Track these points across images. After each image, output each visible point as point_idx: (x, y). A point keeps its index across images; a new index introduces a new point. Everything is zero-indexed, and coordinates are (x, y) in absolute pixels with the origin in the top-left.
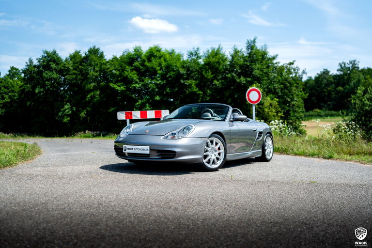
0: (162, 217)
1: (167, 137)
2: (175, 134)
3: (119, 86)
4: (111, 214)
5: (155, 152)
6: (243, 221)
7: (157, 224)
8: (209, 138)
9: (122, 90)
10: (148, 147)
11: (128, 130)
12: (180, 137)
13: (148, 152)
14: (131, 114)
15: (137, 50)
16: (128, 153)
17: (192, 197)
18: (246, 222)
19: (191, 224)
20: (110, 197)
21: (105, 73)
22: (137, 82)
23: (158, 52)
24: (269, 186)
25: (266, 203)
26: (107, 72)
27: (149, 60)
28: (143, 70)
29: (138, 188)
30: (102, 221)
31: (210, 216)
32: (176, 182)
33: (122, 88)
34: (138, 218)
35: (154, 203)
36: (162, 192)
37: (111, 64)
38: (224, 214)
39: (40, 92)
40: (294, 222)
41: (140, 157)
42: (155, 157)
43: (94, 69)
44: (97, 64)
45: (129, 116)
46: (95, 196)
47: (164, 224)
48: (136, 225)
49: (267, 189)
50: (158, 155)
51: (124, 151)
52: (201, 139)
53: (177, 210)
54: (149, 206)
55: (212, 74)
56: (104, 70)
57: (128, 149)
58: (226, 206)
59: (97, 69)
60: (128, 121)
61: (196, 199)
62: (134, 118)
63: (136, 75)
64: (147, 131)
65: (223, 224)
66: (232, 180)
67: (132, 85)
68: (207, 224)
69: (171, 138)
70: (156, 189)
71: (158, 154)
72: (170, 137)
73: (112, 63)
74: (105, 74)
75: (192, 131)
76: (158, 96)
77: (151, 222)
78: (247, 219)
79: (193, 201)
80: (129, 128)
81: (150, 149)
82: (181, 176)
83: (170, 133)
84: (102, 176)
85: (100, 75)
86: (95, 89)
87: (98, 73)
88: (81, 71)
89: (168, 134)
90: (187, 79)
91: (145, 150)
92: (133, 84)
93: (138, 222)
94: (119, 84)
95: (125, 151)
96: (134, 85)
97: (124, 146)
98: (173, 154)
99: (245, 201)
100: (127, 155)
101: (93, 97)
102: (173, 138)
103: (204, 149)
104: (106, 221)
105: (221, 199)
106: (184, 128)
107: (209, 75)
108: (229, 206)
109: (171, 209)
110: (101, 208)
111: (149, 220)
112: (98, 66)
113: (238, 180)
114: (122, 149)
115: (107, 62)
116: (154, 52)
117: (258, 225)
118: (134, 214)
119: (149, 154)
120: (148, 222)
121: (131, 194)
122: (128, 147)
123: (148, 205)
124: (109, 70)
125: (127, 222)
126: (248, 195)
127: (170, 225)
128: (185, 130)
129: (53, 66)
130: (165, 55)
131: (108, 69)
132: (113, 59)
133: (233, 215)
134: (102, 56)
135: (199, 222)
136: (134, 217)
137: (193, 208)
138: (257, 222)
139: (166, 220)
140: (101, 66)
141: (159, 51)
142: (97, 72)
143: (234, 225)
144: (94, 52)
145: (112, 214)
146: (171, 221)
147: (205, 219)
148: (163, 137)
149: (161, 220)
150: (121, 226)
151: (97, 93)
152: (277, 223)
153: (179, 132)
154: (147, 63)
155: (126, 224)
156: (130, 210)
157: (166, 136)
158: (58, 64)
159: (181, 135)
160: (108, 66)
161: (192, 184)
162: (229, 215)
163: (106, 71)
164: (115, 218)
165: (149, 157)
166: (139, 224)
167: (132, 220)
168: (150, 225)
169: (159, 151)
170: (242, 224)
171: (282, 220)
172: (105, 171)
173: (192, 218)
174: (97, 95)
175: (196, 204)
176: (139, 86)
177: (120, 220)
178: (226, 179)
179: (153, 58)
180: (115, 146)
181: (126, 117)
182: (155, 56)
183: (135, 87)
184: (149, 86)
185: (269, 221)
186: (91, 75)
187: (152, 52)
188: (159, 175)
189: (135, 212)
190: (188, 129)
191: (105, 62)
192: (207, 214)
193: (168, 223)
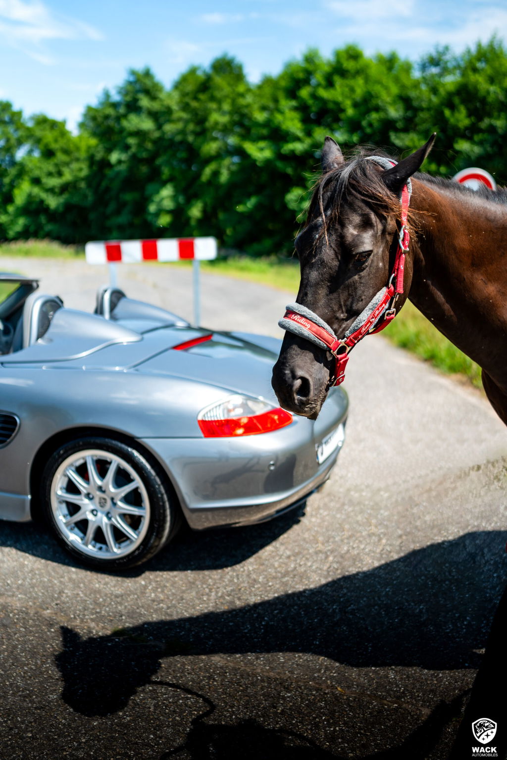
3: (261, 150)
9: (266, 160)
15: (310, 59)
23: (352, 61)
27: (330, 84)
28: (313, 109)
33: (267, 154)
39: (120, 162)
43: (220, 107)
44: (227, 96)
56: (241, 109)
63: (297, 123)
67: (286, 146)
73: (260, 92)
87: (227, 118)
88: (194, 112)
90: (406, 130)
92: (288, 143)
94: (260, 144)
96: (291, 146)
107: (461, 118)
112: (229, 100)
115: (250, 90)
116: (343, 62)
129: (145, 102)
130: (369, 67)
131: (247, 106)
134: (239, 75)
140: (234, 100)
142: (225, 114)
144: (223, 66)
158: (153, 98)
160: (249, 100)
163: (243, 111)
186: (213, 123)
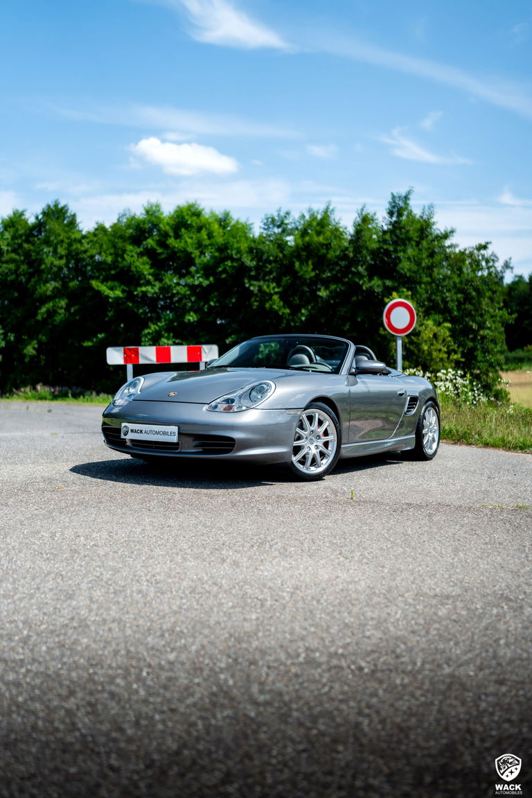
0: (207, 582)
1: (216, 407)
2: (233, 401)
3: (112, 289)
4: (98, 574)
5: (190, 440)
6: (377, 592)
7: (197, 596)
8: (306, 409)
9: (117, 299)
10: (175, 429)
11: (132, 390)
12: (244, 408)
13: (175, 439)
14: (137, 352)
15: (152, 212)
16: (132, 441)
17: (269, 538)
18: (384, 594)
19: (269, 599)
20: (94, 535)
21: (78, 261)
22: (148, 283)
23: (194, 218)
24: (430, 515)
25: (425, 553)
26: (83, 259)
27: (177, 235)
28: (163, 256)
29: (154, 517)
30: (80, 589)
31: (308, 580)
32: (234, 505)
33: (118, 293)
34: (157, 583)
35: (189, 551)
36: (205, 526)
37: (91, 241)
38: (338, 577)
40: (484, 596)
41: (156, 448)
42: (190, 450)
43: (55, 251)
44: (62, 241)
45: (131, 356)
46: (63, 534)
47: (211, 597)
48: (152, 600)
49: (426, 521)
50: (196, 446)
51: (123, 436)
52: (287, 411)
53: (238, 566)
54: (179, 557)
55: (313, 270)
56: (77, 254)
57: (132, 431)
58: (342, 559)
59: (62, 251)
60: (130, 367)
61: (277, 543)
62: (142, 361)
63: (148, 267)
64: (172, 394)
65: (336, 598)
66: (353, 501)
67: (139, 289)
68: (302, 598)
69: (225, 409)
70: (194, 518)
71: (196, 443)
72: (222, 407)
73: (95, 239)
74: (78, 263)
75: (269, 394)
76: (192, 313)
77: (184, 592)
78: (386, 587)
79: (271, 546)
80: (134, 385)
81: (179, 433)
82: (244, 490)
83: (222, 399)
84: (77, 488)
85: (67, 265)
86: (57, 294)
87: (63, 262)
88: (27, 254)
89: (218, 401)
90: (257, 278)
91: (169, 434)
92: (141, 285)
93: (155, 592)
94: (110, 283)
95: (125, 435)
96: (144, 289)
97: (123, 424)
98: (230, 443)
99: (382, 549)
100: (128, 443)
101: (51, 313)
102: (228, 410)
103: (294, 433)
104: (89, 589)
105: (330, 542)
106: (253, 389)
108: (347, 558)
109: (225, 565)
110: (78, 561)
111: (180, 589)
112: (65, 245)
113: (365, 502)
114: (119, 431)
115: (84, 237)
116: (187, 217)
117: (410, 601)
118: (146, 575)
119: (177, 444)
120: (177, 591)
121: (139, 530)
122: (131, 426)
123: (177, 554)
124: (88, 254)
125: (133, 591)
126: (387, 536)
127: (223, 601)
128: (254, 393)
130: (209, 224)
131: (85, 252)
132: (96, 229)
133: (357, 579)
134: (72, 223)
135: (285, 594)
136: (148, 581)
137: (271, 562)
138: (406, 595)
139: (215, 588)
140: (70, 245)
141: (198, 214)
142: (61, 258)
143: (357, 600)
144: (56, 214)
145: (101, 574)
146: (226, 591)
147: (297, 588)
148: (206, 407)
149: (204, 588)
150: (121, 600)
151: (60, 305)
152: (448, 597)
153: (240, 397)
154: (171, 241)
155: (131, 596)
156: (139, 566)
157: (213, 404)
159: (245, 403)
160: (86, 246)
161: (269, 508)
162: (348, 580)
163: (81, 256)
164: (107, 582)
165: (177, 449)
166: (158, 597)
167: (144, 588)
168: (182, 598)
169: (197, 437)
170: (376, 599)
171: (457, 591)
172: (83, 477)
173: (269, 584)
174: (62, 308)
175: (277, 553)
176: (153, 291)
177: (118, 588)
178: (341, 498)
179: (183, 230)
180: (104, 424)
181: (126, 360)
182: (188, 227)
183: (145, 293)
184: (175, 292)
185: (432, 593)
186: (49, 266)
187: (183, 217)
188: (197, 487)
189: (150, 569)
190: (261, 390)
191: (78, 236)
192: (301, 575)
193: (220, 596)
